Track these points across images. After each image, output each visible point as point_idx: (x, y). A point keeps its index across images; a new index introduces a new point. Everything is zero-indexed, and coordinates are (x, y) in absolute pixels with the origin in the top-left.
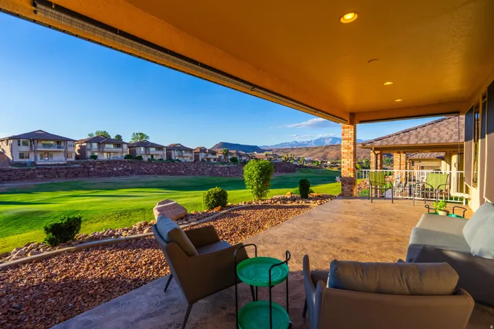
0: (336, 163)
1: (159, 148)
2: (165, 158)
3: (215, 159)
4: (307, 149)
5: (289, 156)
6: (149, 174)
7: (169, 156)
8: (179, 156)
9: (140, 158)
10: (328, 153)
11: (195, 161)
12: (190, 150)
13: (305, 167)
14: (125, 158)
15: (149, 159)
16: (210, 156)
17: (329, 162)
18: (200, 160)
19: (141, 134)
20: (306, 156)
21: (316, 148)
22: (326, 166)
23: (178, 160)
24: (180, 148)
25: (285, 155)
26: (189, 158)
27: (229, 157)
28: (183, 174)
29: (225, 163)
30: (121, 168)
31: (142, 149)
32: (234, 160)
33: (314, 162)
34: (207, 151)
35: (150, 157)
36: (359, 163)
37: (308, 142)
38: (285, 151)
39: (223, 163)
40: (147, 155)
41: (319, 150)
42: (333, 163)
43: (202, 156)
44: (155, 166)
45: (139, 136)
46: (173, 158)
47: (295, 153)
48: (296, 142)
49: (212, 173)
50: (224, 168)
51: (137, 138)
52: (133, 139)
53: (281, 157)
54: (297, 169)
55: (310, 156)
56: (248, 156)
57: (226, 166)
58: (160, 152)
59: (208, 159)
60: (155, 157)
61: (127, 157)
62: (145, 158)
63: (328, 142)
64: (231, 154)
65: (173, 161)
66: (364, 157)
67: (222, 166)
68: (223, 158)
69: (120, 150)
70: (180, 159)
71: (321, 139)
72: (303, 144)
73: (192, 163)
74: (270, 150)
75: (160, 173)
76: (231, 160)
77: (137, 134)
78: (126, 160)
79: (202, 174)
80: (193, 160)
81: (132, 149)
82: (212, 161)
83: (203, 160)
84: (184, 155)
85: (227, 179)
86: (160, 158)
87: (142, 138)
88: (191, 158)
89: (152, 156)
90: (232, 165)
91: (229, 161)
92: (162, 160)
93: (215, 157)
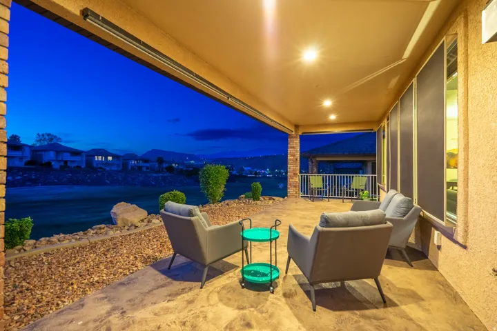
1: (76, 153)
2: (83, 166)
3: (147, 168)
6: (62, 184)
7: (89, 163)
8: (103, 163)
9: (49, 164)
11: (123, 170)
12: (118, 157)
13: (244, 176)
14: (26, 165)
15: (61, 166)
16: (142, 164)
18: (130, 168)
19: (49, 135)
20: (245, 166)
21: (255, 158)
23: (101, 168)
24: (104, 154)
26: (115, 166)
27: (165, 166)
28: (107, 185)
29: (160, 172)
30: (19, 177)
31: (52, 154)
32: (170, 169)
34: (138, 158)
35: (62, 164)
39: (156, 172)
40: (59, 161)
43: (132, 163)
44: (70, 175)
45: (47, 138)
46: (95, 165)
47: (234, 163)
49: (143, 183)
50: (158, 177)
51: (44, 140)
52: (37, 141)
57: (161, 175)
58: (77, 158)
59: (140, 167)
60: (69, 164)
61: (28, 163)
62: (56, 165)
65: (95, 169)
68: (157, 166)
70: (103, 167)
73: (118, 172)
75: (77, 183)
76: (166, 168)
77: (43, 135)
78: (28, 167)
79: (132, 185)
80: (121, 168)
81: (39, 153)
82: (144, 169)
83: (132, 168)
84: (109, 162)
86: (76, 165)
87: (51, 140)
88: (118, 165)
89: (66, 162)
90: (167, 174)
91: (164, 170)
92: (80, 167)
93: (148, 165)
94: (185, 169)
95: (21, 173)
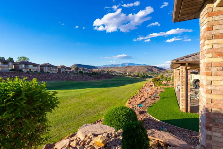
0: (130, 74)
1: (35, 65)
2: (39, 71)
3: (70, 72)
4: (118, 68)
5: (110, 71)
7: (42, 70)
8: (48, 70)
9: (21, 70)
10: (127, 70)
11: (58, 73)
12: (56, 67)
13: (117, 76)
14: (10, 70)
15: (27, 71)
16: (67, 70)
17: (127, 74)
18: (62, 72)
20: (117, 71)
21: (122, 67)
22: (126, 75)
23: (47, 72)
24: (49, 66)
25: (107, 70)
26: (55, 71)
27: (78, 71)
28: (49, 80)
29: (76, 74)
31: (23, 66)
32: (81, 72)
33: (121, 73)
34: (66, 68)
35: (28, 70)
36: (141, 74)
37: (118, 65)
38: (107, 68)
39: (74, 74)
40: (27, 69)
41: (123, 68)
42: (129, 74)
43: (63, 70)
44: (31, 75)
45: (23, 59)
46: (44, 71)
47: (112, 69)
48: (113, 65)
49: (67, 79)
50: (75, 76)
51: (21, 59)
52: (18, 60)
53: (106, 71)
54: (113, 76)
55: (119, 71)
56: (89, 70)
57: (76, 75)
58: (36, 68)
59: (67, 72)
60: (32, 70)
62: (25, 71)
63: (127, 65)
64: (79, 69)
65: (44, 73)
66: (142, 72)
67: (74, 75)
68: (75, 71)
69: (6, 66)
70: (49, 71)
71: (124, 63)
72: (115, 65)
73: (55, 74)
74: (101, 68)
77: (21, 57)
78: (11, 72)
79: (62, 80)
80: (57, 72)
81: (17, 65)
82: (69, 73)
83: (63, 72)
84: (51, 69)
85: (76, 82)
86: (35, 70)
88: (56, 71)
89: (30, 70)
90: (79, 75)
91: (78, 73)
92: (37, 72)
93: (70, 71)
94: (88, 72)
95: (7, 75)
